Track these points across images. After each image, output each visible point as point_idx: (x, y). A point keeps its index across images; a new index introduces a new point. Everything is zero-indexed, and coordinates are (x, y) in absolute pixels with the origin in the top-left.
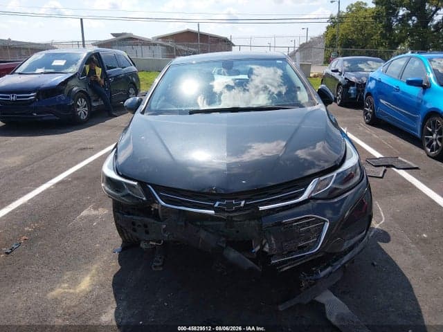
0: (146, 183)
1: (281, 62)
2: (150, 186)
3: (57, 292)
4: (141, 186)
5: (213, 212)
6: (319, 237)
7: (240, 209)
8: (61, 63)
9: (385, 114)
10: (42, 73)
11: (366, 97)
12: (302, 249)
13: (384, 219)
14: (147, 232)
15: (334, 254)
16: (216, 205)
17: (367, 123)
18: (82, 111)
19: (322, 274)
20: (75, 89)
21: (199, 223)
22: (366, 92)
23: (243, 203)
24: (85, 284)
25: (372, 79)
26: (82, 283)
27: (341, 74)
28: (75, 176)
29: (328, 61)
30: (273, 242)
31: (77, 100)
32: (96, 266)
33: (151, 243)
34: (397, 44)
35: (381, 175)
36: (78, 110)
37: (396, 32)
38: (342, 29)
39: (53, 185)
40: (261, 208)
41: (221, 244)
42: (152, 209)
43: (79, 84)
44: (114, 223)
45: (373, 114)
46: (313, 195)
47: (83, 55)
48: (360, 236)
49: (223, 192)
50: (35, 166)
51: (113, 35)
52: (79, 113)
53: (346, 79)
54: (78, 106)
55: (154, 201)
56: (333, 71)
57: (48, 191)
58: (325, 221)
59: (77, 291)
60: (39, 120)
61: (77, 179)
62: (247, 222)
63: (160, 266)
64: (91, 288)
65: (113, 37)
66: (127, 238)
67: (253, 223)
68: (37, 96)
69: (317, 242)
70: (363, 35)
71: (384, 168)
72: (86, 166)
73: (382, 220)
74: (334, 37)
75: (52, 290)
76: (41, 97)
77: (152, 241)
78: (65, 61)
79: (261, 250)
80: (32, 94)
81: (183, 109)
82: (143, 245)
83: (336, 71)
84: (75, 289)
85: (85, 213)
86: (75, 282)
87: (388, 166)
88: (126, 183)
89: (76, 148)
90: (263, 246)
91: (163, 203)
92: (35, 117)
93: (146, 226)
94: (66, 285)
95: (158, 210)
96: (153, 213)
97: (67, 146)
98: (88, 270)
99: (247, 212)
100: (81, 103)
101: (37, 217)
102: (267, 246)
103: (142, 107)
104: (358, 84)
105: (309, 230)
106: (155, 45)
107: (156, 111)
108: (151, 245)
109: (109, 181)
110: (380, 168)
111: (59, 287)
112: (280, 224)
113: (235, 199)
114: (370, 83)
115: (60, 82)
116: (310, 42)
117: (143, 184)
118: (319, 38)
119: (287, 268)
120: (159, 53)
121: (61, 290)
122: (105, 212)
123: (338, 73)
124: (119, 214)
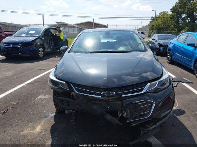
0: (69, 82)
1: (132, 32)
2: (71, 84)
3: (25, 132)
4: (67, 84)
5: (100, 97)
6: (150, 111)
7: (113, 96)
8: (33, 32)
9: (177, 59)
10: (24, 36)
11: (168, 51)
12: (142, 116)
13: (178, 105)
14: (69, 105)
15: (157, 119)
16: (102, 94)
17: (168, 63)
18: (41, 53)
19: (151, 128)
20: (39, 43)
21: (93, 102)
22: (168, 49)
23: (114, 93)
24: (38, 129)
25: (171, 43)
26: (37, 128)
27: (156, 41)
28: (36, 81)
29: (150, 36)
30: (128, 112)
31: (39, 48)
32: (44, 121)
33: (70, 110)
34: (181, 30)
35: (176, 85)
36: (39, 53)
37: (181, 24)
38: (156, 23)
39: (26, 85)
40: (123, 96)
41: (103, 112)
42: (71, 95)
43: (40, 42)
44: (53, 102)
45: (171, 59)
46: (148, 90)
47: (43, 29)
48: (169, 111)
49: (105, 87)
50: (19, 76)
51: (56, 22)
52: (40, 54)
53: (159, 43)
54: (39, 51)
55: (73, 91)
56: (153, 40)
57: (24, 87)
58: (153, 103)
59: (35, 132)
60: (22, 56)
61: (37, 82)
62: (116, 102)
63: (74, 122)
64: (41, 131)
65: (56, 23)
66: (58, 109)
67: (119, 103)
68: (21, 46)
69: (149, 113)
70: (166, 26)
71: (177, 82)
72: (41, 77)
73: (177, 105)
74: (153, 26)
75: (23, 131)
76: (23, 46)
77: (71, 110)
78: (35, 31)
79: (122, 116)
80: (19, 45)
81: (87, 51)
82: (66, 112)
83: (154, 40)
84: (34, 131)
85: (40, 97)
86: (34, 128)
87: (179, 82)
88: (60, 82)
89: (37, 69)
90: (123, 114)
91: (77, 92)
92: (20, 55)
93: (68, 102)
94: (29, 129)
95: (74, 95)
96: (72, 96)
97: (33, 68)
98: (40, 123)
99: (116, 97)
100: (41, 50)
101: (18, 98)
102: (125, 114)
103: (69, 50)
104: (164, 46)
105: (145, 107)
106: (74, 27)
107: (74, 51)
108: (70, 112)
109: (52, 81)
110: (175, 82)
111: (26, 130)
112: (132, 103)
113: (111, 91)
114: (170, 45)
115: (32, 40)
116: (142, 28)
117: (68, 83)
118: (146, 26)
119: (135, 124)
120: (76, 30)
121: (27, 131)
122: (49, 97)
123: (155, 41)
124: (56, 97)
